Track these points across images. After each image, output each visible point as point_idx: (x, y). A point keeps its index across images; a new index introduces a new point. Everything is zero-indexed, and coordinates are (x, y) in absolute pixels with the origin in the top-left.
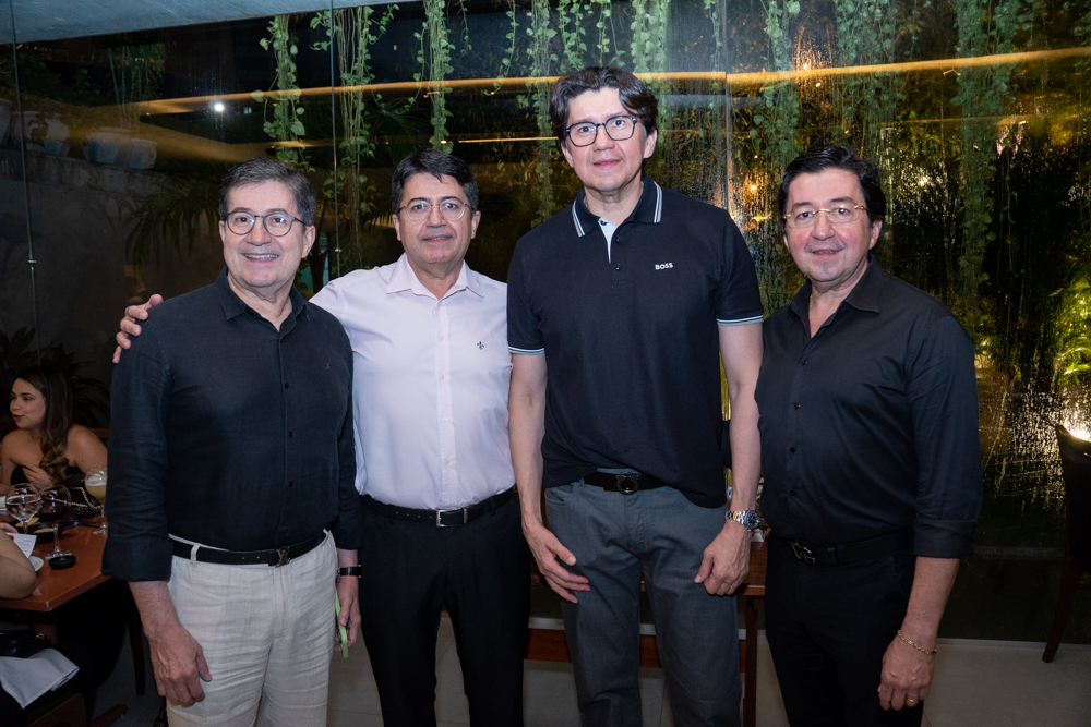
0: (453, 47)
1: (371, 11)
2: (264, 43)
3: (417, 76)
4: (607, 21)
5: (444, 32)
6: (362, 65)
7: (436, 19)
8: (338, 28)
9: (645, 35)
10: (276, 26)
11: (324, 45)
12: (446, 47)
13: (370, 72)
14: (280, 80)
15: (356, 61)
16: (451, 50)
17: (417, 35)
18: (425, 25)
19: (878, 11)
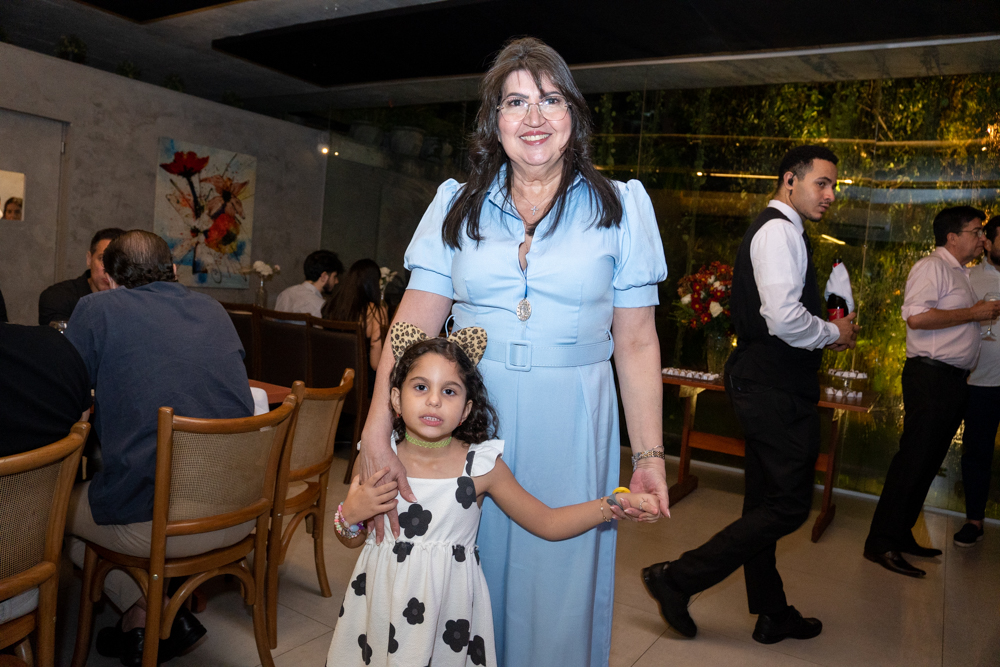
5: (709, 108)
7: (705, 100)
10: (605, 99)
11: (633, 112)
13: (660, 127)
18: (697, 103)
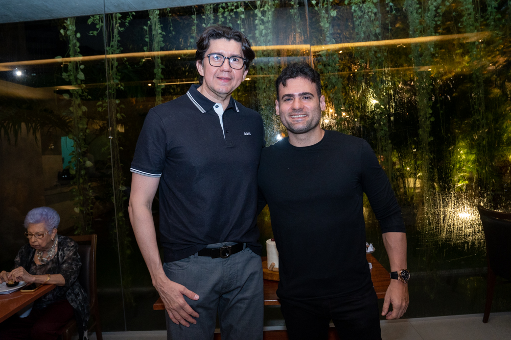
0: (164, 33)
1: (120, 15)
2: (62, 31)
3: (145, 48)
4: (243, 20)
5: (159, 26)
6: (116, 43)
7: (155, 19)
8: (102, 24)
9: (262, 27)
10: (69, 23)
11: (95, 33)
12: (161, 34)
13: (120, 46)
14: (71, 50)
15: (113, 41)
16: (163, 35)
17: (145, 27)
18: (149, 22)
19: (373, 15)
